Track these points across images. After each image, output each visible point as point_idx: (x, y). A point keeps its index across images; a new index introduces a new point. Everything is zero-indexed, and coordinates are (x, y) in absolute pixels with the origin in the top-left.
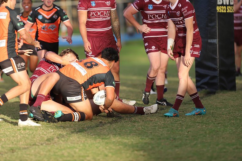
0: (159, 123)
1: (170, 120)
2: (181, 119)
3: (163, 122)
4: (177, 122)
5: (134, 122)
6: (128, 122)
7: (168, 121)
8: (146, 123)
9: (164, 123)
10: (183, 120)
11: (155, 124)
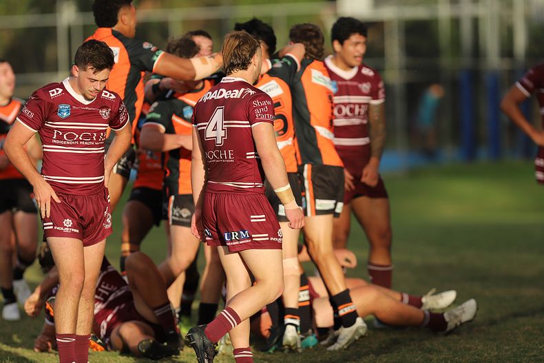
0: (486, 355)
1: (511, 349)
2: (537, 345)
3: (496, 353)
4: (526, 352)
5: (430, 351)
6: (415, 351)
7: (506, 351)
8: (455, 355)
9: (498, 355)
10: (541, 349)
11: (476, 357)
